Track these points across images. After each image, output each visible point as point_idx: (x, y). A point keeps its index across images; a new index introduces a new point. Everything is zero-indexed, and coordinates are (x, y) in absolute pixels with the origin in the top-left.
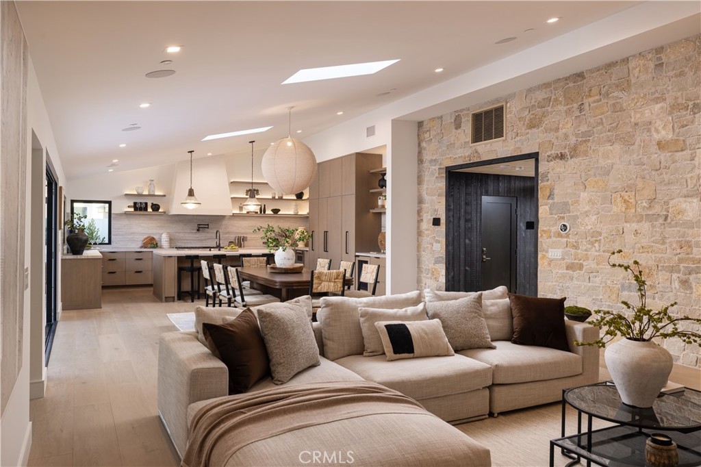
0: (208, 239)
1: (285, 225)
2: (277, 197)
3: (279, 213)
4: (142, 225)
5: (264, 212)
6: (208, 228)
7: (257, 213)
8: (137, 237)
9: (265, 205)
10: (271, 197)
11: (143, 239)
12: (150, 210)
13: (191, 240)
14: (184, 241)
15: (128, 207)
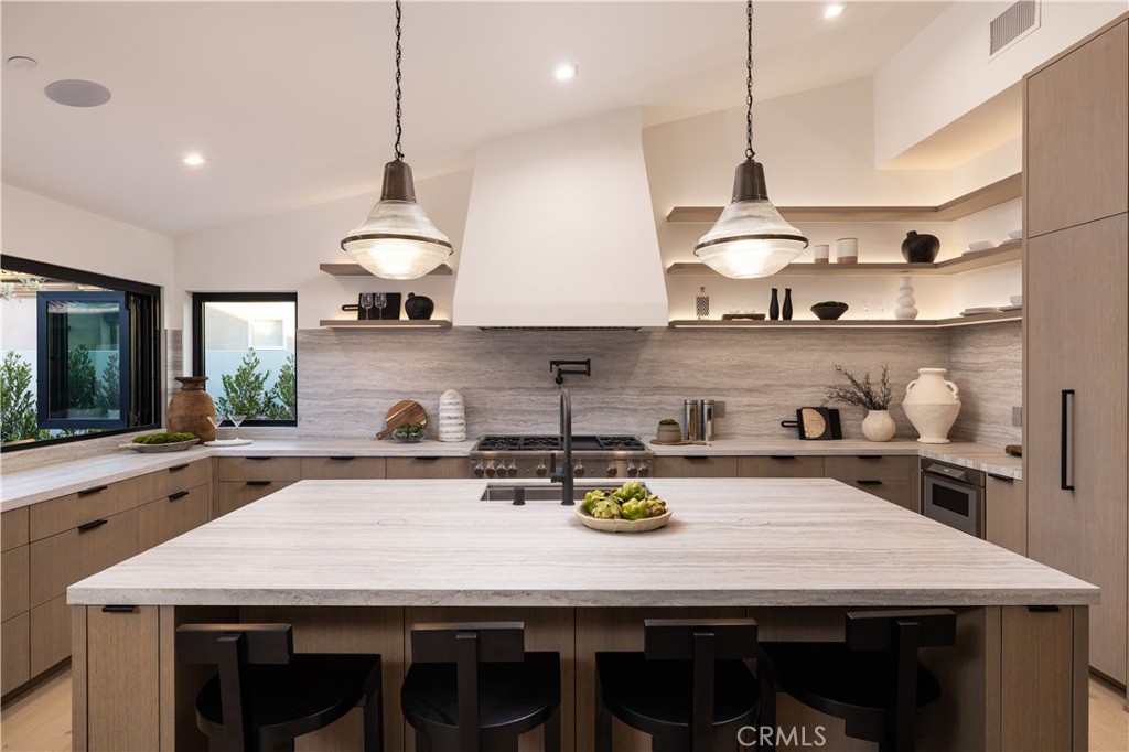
1: (866, 364)
2: (833, 260)
3: (843, 317)
4: (386, 365)
5: (788, 314)
6: (588, 373)
7: (761, 317)
8: (372, 402)
9: (788, 291)
10: (812, 261)
11: (387, 410)
12: (404, 316)
13: (537, 412)
14: (517, 417)
15: (343, 308)
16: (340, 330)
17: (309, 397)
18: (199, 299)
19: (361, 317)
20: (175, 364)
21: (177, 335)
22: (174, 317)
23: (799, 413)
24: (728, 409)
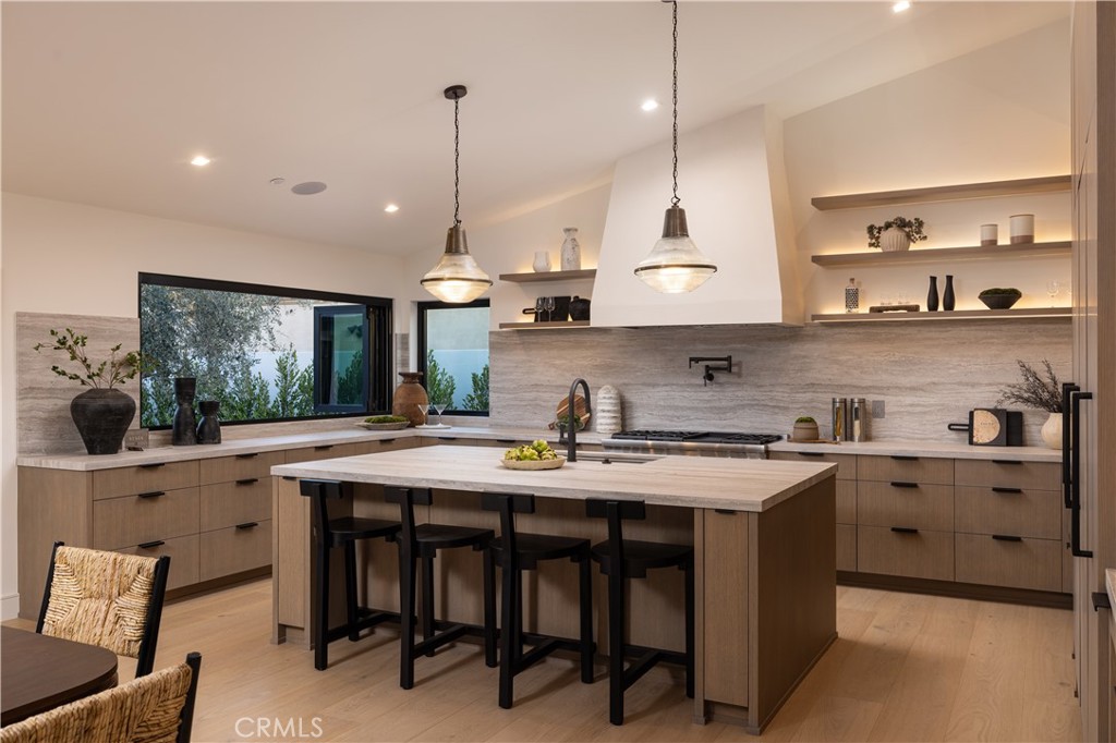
0: (743, 406)
2: (1004, 240)
3: (1016, 306)
5: (949, 305)
6: (728, 369)
7: (916, 308)
8: (546, 396)
9: (950, 278)
10: (979, 245)
11: (558, 404)
12: (570, 319)
13: (689, 408)
14: (670, 413)
15: (524, 312)
16: (522, 331)
17: (498, 390)
18: (423, 307)
19: (536, 320)
20: (405, 360)
21: (405, 337)
22: (403, 323)
23: (971, 414)
24: (887, 409)
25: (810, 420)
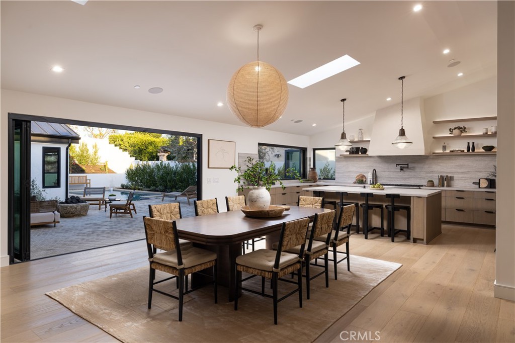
2: (490, 133)
3: (493, 150)
4: (356, 165)
5: (473, 150)
6: (407, 167)
8: (353, 174)
9: (473, 143)
10: (482, 134)
11: (356, 176)
12: (360, 153)
13: (395, 178)
14: (389, 179)
16: (345, 157)
17: (339, 173)
18: (314, 150)
19: (350, 154)
20: (310, 165)
21: (310, 158)
22: (310, 154)
23: (480, 180)
24: (454, 178)
25: (432, 181)
